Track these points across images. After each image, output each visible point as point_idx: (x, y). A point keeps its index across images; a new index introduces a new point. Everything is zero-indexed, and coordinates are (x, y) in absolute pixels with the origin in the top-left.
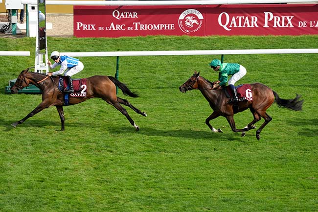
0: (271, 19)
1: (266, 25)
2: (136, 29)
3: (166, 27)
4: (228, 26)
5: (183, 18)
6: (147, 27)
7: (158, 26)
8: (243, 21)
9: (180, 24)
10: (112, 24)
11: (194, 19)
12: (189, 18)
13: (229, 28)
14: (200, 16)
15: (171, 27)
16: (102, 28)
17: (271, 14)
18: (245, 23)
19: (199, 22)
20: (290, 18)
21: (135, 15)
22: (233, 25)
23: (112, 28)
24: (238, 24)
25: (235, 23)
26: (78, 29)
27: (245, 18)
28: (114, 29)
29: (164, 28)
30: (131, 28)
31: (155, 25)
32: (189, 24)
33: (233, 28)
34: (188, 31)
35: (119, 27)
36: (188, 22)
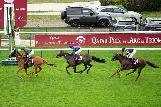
0: (112, 40)
1: (110, 42)
2: (59, 44)
3: (71, 43)
4: (95, 43)
5: (78, 40)
6: (63, 43)
7: (68, 42)
8: (101, 41)
9: (77, 42)
10: (50, 42)
11: (82, 40)
12: (80, 39)
13: (96, 43)
14: (85, 39)
15: (73, 43)
16: (46, 43)
17: (112, 38)
18: (102, 41)
19: (84, 41)
20: (120, 39)
21: (59, 38)
22: (97, 42)
23: (50, 43)
24: (99, 42)
25: (98, 41)
26: (37, 44)
27: (102, 39)
28: (51, 44)
29: (70, 43)
30: (57, 43)
31: (66, 42)
32: (80, 42)
33: (97, 43)
34: (80, 45)
35: (52, 43)
36: (80, 41)
